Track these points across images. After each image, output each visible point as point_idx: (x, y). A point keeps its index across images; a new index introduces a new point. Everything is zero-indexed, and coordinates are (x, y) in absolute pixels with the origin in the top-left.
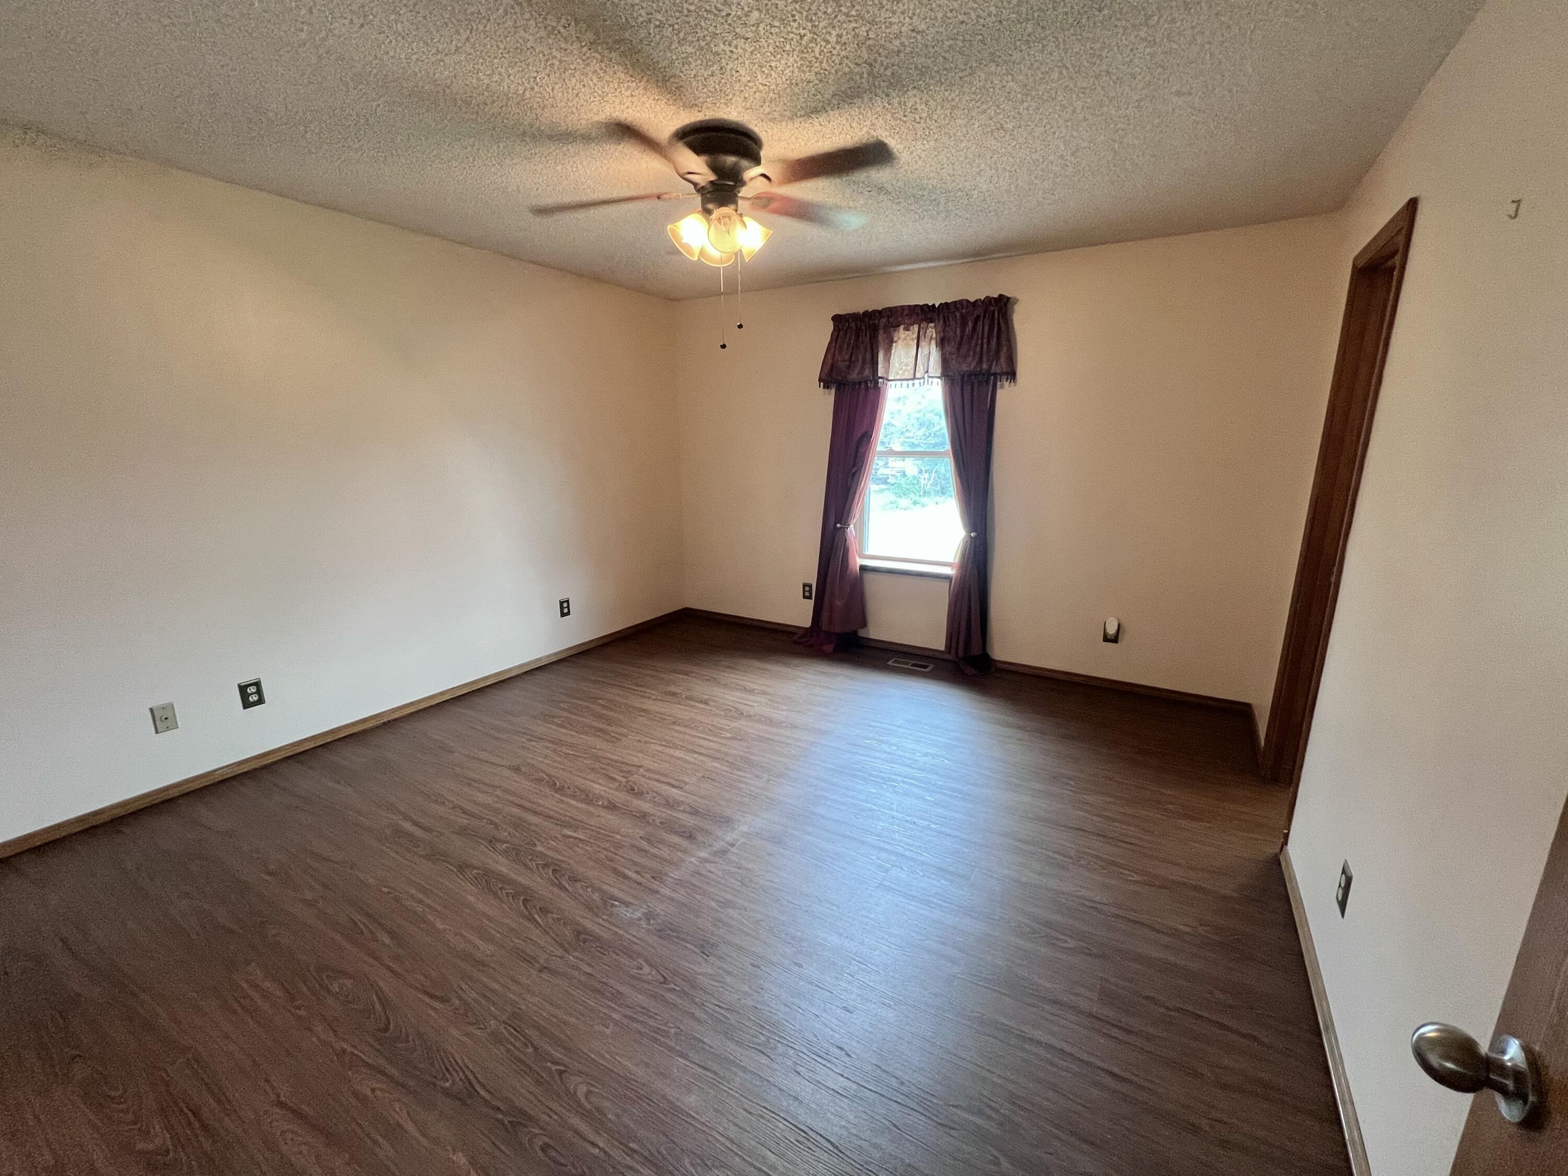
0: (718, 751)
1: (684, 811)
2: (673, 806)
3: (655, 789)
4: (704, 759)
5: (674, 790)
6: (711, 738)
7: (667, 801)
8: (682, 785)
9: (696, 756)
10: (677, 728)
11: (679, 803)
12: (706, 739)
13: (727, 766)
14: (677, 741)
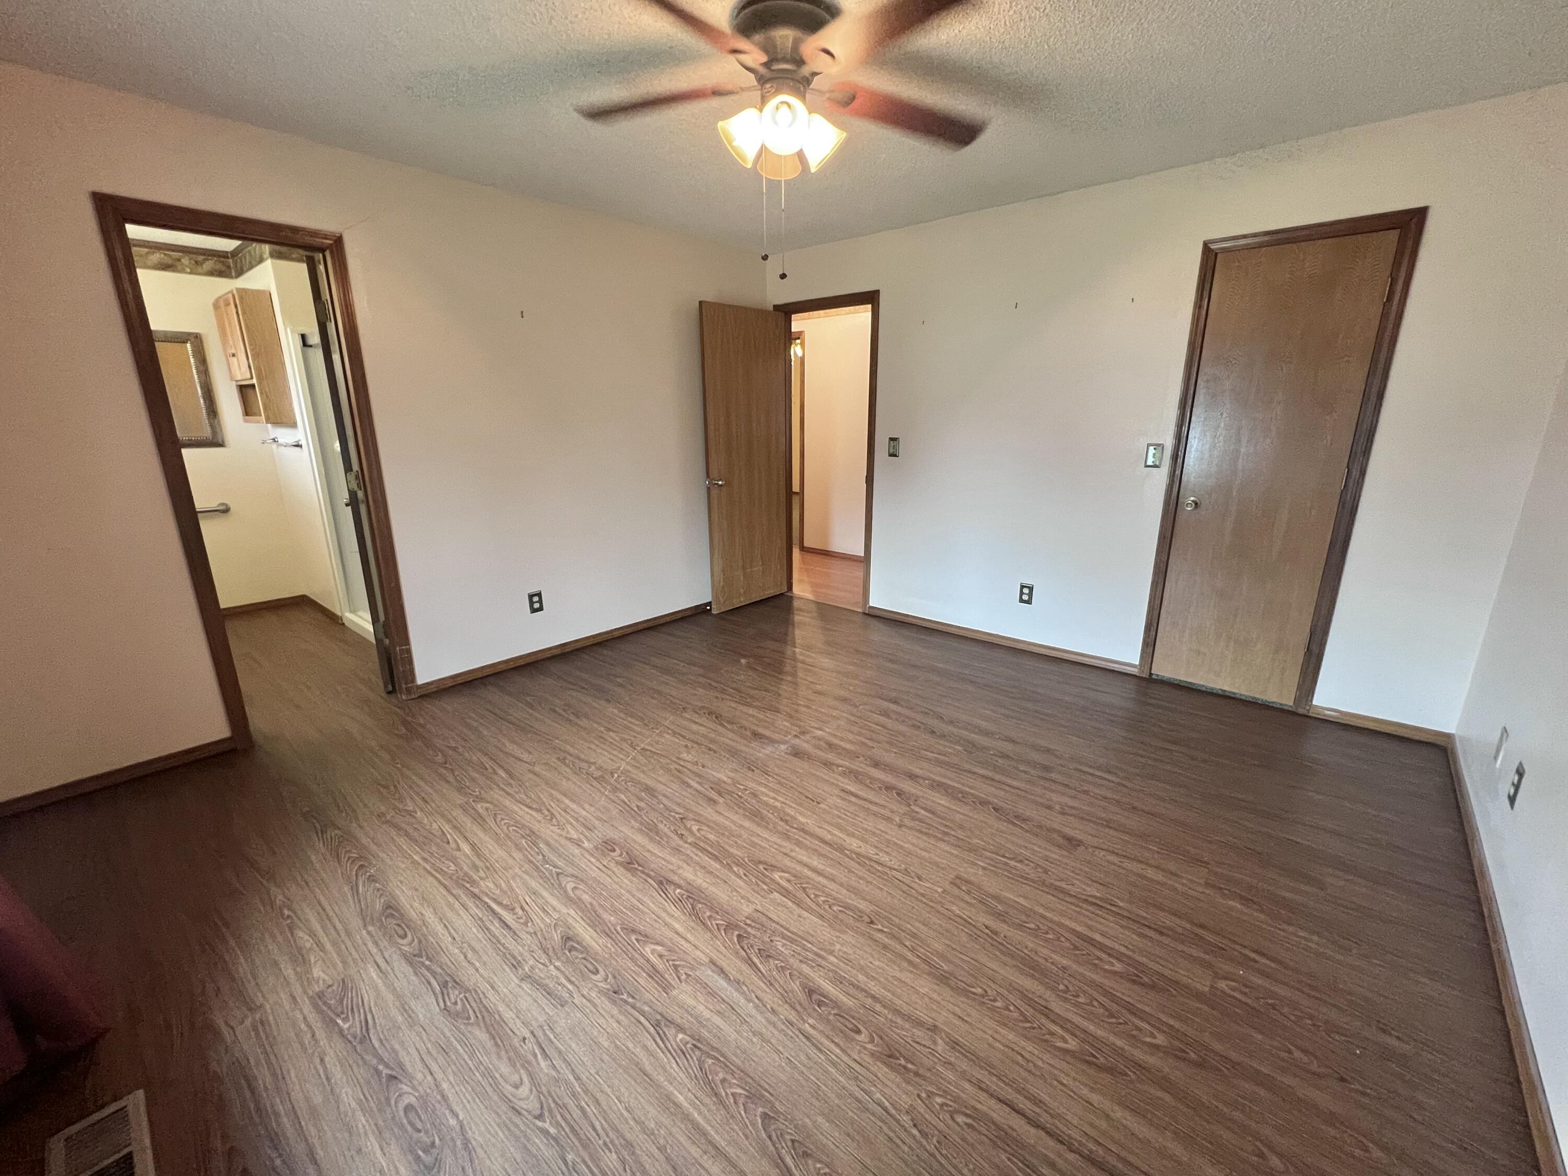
0: (798, 843)
1: (838, 766)
2: (850, 772)
3: (873, 792)
4: (819, 831)
5: (853, 790)
6: (809, 873)
7: (856, 778)
8: (842, 794)
9: (828, 837)
10: (863, 905)
11: (843, 774)
12: (815, 870)
13: (788, 815)
14: (861, 872)
